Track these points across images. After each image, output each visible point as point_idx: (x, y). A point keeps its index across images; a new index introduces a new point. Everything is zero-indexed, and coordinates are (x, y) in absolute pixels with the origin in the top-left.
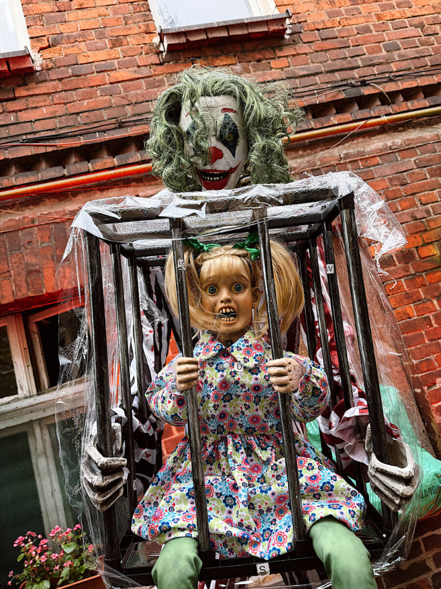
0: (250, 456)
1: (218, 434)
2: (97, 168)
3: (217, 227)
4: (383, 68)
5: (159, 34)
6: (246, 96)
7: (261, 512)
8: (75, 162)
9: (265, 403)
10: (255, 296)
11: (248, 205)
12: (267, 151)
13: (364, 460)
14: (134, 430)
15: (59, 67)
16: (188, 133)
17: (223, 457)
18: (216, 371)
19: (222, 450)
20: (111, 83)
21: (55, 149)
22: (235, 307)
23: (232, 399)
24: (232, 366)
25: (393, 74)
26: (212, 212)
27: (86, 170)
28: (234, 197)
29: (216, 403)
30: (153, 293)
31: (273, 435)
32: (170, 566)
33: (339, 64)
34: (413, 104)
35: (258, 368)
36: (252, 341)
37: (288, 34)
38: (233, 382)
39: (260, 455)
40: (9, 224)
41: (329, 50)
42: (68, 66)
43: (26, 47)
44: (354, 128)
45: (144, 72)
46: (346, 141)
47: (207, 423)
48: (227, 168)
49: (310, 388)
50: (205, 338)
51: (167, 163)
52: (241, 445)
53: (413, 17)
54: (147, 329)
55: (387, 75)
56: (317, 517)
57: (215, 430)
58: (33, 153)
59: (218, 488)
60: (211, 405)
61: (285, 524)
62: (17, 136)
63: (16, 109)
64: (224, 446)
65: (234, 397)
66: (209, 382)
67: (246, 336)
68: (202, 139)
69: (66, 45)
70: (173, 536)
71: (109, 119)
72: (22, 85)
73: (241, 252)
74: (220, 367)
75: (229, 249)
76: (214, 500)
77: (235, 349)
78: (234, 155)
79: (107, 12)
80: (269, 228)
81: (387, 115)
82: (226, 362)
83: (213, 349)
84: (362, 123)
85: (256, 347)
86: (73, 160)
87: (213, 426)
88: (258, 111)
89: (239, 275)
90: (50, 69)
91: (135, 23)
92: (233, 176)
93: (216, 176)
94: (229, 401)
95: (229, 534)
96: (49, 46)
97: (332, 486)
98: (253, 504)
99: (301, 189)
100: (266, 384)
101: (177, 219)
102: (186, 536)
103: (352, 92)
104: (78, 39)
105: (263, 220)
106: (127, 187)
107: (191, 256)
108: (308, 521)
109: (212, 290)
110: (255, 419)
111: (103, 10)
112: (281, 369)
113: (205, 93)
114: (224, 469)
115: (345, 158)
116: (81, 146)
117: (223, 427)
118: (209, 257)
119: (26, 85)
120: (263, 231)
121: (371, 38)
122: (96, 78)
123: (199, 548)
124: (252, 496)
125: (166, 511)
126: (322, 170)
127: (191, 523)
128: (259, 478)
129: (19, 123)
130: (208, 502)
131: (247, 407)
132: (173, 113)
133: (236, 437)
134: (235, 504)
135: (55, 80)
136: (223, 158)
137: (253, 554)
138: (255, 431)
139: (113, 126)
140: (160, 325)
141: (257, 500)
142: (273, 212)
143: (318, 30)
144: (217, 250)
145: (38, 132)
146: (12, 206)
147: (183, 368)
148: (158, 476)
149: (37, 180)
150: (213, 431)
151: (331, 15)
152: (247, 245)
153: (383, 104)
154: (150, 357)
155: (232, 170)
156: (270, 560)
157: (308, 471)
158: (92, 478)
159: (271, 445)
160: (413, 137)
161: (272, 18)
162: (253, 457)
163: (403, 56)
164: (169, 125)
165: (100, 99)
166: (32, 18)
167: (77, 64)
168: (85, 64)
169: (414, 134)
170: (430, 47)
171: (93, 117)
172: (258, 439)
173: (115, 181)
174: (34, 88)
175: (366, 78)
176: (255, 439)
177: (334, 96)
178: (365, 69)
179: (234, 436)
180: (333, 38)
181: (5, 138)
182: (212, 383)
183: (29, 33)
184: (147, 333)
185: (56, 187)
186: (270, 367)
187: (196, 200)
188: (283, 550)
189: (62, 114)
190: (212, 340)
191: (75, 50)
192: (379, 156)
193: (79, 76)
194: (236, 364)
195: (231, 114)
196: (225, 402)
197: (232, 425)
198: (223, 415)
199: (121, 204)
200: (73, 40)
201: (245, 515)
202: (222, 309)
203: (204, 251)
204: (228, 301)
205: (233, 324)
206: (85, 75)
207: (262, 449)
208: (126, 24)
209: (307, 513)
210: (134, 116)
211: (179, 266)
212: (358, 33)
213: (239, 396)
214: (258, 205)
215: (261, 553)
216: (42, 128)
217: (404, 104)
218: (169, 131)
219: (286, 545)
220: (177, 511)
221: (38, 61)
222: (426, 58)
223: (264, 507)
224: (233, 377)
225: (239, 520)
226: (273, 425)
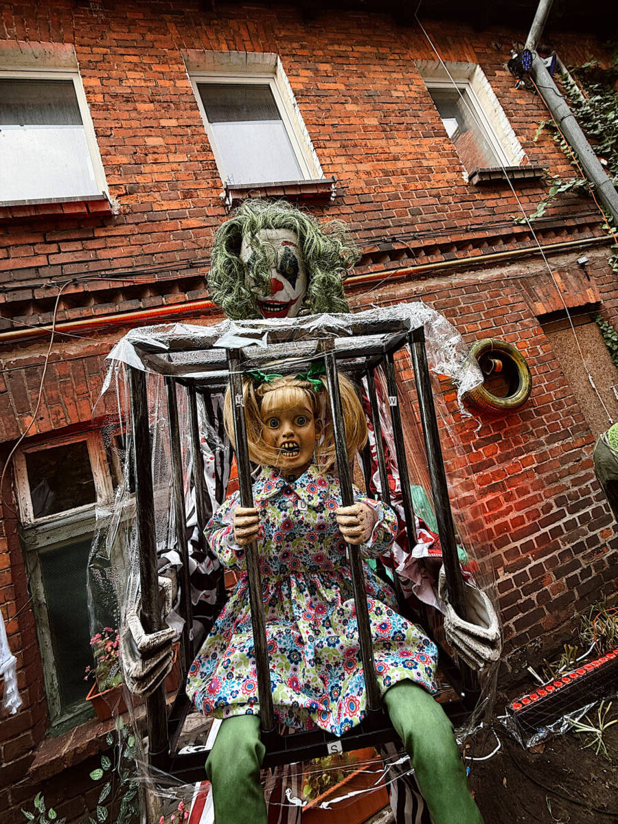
0: (314, 594)
1: (281, 573)
2: (170, 303)
3: (280, 358)
4: (409, 229)
5: (225, 189)
6: (306, 231)
7: (329, 667)
8: (151, 297)
9: (329, 539)
10: (318, 428)
11: (314, 335)
12: (327, 284)
13: (433, 602)
14: (191, 573)
15: (136, 213)
16: (249, 263)
17: (286, 599)
18: (278, 510)
19: (285, 592)
20: (183, 230)
21: (132, 284)
22: (298, 442)
23: (295, 538)
24: (296, 504)
25: (417, 234)
26: (274, 342)
27: (161, 304)
28: (299, 326)
29: (279, 545)
30: (214, 418)
31: (336, 570)
32: (227, 759)
33: (374, 224)
34: (432, 259)
35: (323, 506)
36: (316, 476)
37: (333, 197)
38: (297, 521)
39: (325, 595)
40: (88, 350)
41: (366, 212)
42: (144, 212)
43: (104, 192)
44: (387, 275)
45: (212, 221)
46: (380, 286)
47: (269, 564)
48: (287, 300)
49: (382, 535)
50: (266, 473)
51: (227, 293)
52: (305, 587)
53: (432, 188)
54: (208, 456)
55: (412, 234)
56: (393, 681)
57: (277, 571)
58: (112, 287)
59: (282, 643)
60: (274, 546)
61: (356, 686)
62: (96, 271)
63: (96, 247)
64: (287, 587)
65: (298, 537)
66: (271, 523)
67: (310, 471)
68: (263, 270)
69: (143, 194)
70: (231, 714)
71: (181, 260)
72: (101, 227)
73: (304, 383)
74: (283, 505)
75: (291, 380)
76: (277, 656)
77: (298, 487)
78: (294, 287)
79: (179, 168)
80: (336, 358)
81: (413, 266)
82: (289, 500)
83: (275, 485)
84: (393, 272)
85: (321, 483)
86: (149, 294)
87: (276, 568)
88: (318, 245)
89: (301, 408)
90: (127, 214)
91: (204, 179)
92: (293, 307)
93: (277, 307)
94: (292, 541)
95: (295, 705)
96: (126, 194)
97: (404, 636)
98: (320, 659)
99: (370, 320)
100: (331, 522)
101: (234, 349)
102: (246, 714)
103: (385, 247)
104: (152, 189)
105: (331, 352)
106: (196, 319)
107: (251, 388)
108: (383, 685)
109: (274, 423)
110: (319, 558)
111: (175, 166)
112: (353, 519)
113: (266, 226)
114: (287, 613)
115: (379, 300)
116: (156, 283)
117: (285, 566)
118: (271, 388)
119: (105, 227)
120: (330, 364)
121: (400, 204)
122: (169, 224)
123: (261, 728)
124: (319, 650)
125: (224, 679)
126: (362, 309)
127: (252, 695)
128: (324, 621)
129: (99, 260)
130: (271, 658)
131: (312, 547)
132: (234, 244)
133: (299, 577)
134: (301, 660)
135: (131, 224)
136: (284, 290)
137: (323, 727)
138: (319, 568)
139: (185, 266)
140: (221, 454)
141: (324, 654)
142: (341, 343)
143: (358, 195)
144: (279, 380)
145: (117, 269)
146: (91, 334)
147: (242, 521)
148: (216, 624)
149: (115, 311)
150: (276, 573)
151: (367, 183)
152: (309, 376)
153: (409, 257)
154: (211, 484)
155: (292, 302)
156: (343, 736)
157: (376, 617)
158: (129, 665)
159: (335, 582)
160: (432, 285)
161: (320, 182)
162: (317, 596)
163: (424, 219)
164: (230, 256)
165: (173, 243)
166: (111, 169)
167: (152, 211)
168: (159, 211)
169: (433, 283)
170: (445, 214)
171: (166, 258)
172: (323, 577)
173: (186, 314)
174: (112, 230)
175: (395, 236)
176: (319, 578)
177: (371, 250)
178: (394, 228)
179: (298, 576)
180: (369, 202)
181: (85, 273)
182: (274, 523)
183: (108, 181)
184: (209, 460)
185: (132, 318)
186: (340, 515)
187: (257, 328)
188: (356, 720)
189: (138, 254)
190: (274, 476)
191: (150, 199)
192: (406, 299)
193: (154, 221)
194: (299, 502)
195: (291, 248)
196: (288, 542)
197: (295, 564)
198: (286, 555)
199: (170, 333)
200: (147, 190)
201: (312, 676)
202: (284, 443)
203: (265, 381)
204: (291, 435)
205: (296, 459)
206: (159, 221)
207: (327, 588)
208: (196, 179)
209: (381, 674)
210: (203, 258)
211: (237, 402)
212: (389, 200)
213: (303, 535)
214: (325, 335)
215: (332, 726)
216: (121, 265)
217: (425, 258)
218: (229, 262)
219: (359, 713)
220: (237, 677)
221: (115, 206)
222: (442, 223)
223: (332, 662)
224: (297, 516)
225: (306, 681)
226: (337, 561)
